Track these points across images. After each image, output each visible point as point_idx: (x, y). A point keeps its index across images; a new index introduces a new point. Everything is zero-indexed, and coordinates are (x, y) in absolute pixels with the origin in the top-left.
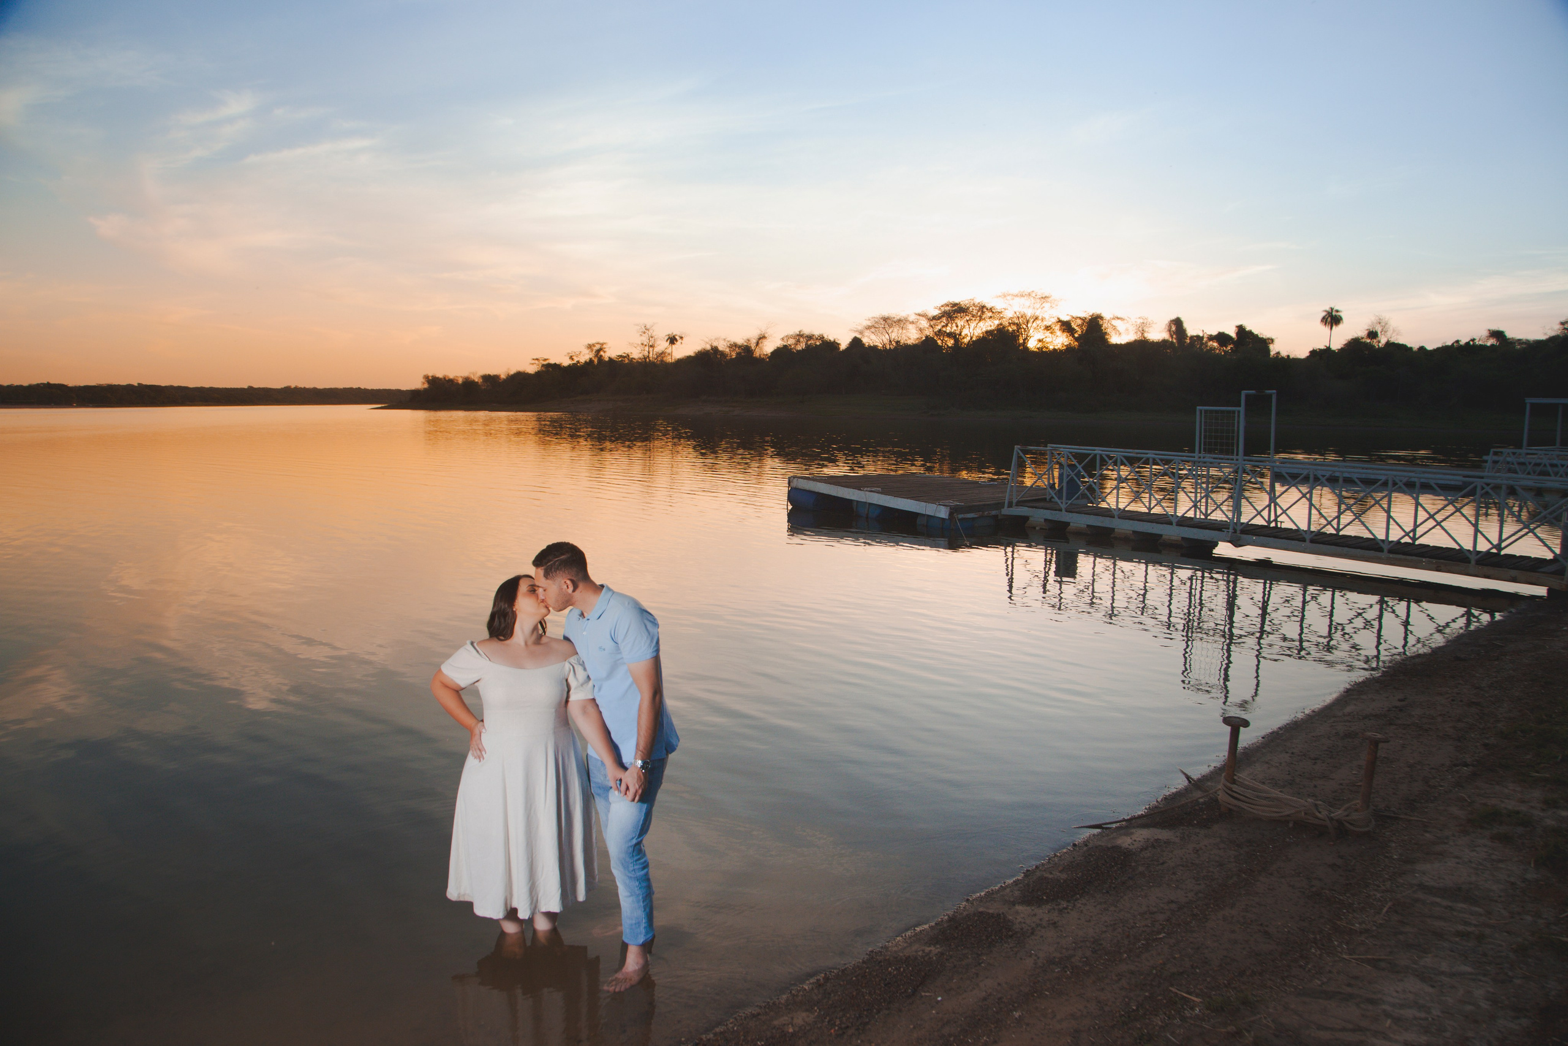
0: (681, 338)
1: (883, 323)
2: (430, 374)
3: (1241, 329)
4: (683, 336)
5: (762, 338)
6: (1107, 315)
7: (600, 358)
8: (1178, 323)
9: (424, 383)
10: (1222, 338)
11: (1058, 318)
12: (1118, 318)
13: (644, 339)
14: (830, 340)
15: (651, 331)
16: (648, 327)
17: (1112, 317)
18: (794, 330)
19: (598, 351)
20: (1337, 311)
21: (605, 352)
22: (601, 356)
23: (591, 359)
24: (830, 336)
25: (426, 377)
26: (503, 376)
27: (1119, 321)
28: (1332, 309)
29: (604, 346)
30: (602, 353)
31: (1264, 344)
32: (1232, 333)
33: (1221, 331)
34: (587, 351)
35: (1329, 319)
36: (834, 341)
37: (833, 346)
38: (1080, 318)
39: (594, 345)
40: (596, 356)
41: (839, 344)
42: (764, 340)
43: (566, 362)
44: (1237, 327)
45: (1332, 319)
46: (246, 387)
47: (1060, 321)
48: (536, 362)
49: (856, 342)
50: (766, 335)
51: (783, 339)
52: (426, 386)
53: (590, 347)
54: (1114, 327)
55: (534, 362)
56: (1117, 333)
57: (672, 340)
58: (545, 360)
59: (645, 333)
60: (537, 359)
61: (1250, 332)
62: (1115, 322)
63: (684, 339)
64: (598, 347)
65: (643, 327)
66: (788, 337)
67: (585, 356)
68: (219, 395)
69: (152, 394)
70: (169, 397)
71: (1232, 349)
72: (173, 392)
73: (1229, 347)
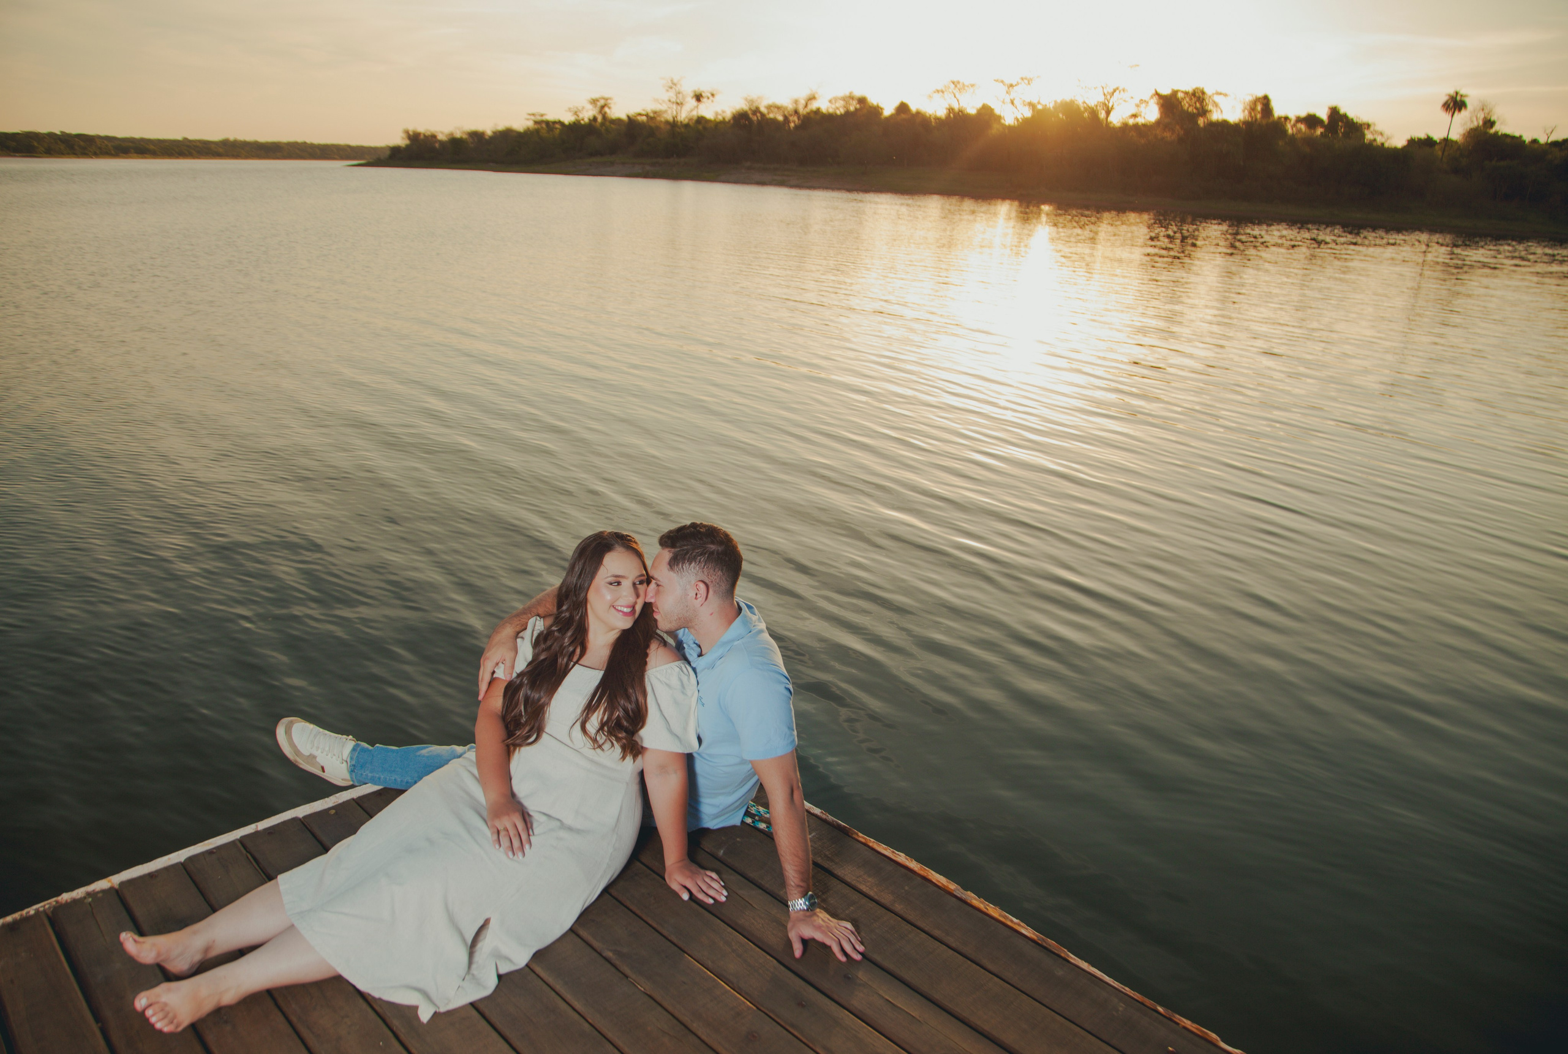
0: (713, 95)
1: (952, 86)
2: (412, 128)
3: (1334, 112)
4: (714, 93)
5: (812, 98)
6: (1209, 91)
7: (604, 116)
8: (1266, 101)
9: (403, 138)
10: (1311, 121)
11: (1156, 91)
12: (1221, 94)
13: (671, 95)
14: (873, 104)
15: (679, 86)
16: (675, 81)
17: (1215, 92)
18: (844, 92)
19: (603, 107)
20: (1461, 96)
21: (609, 108)
22: (605, 113)
23: (595, 119)
24: (873, 100)
25: (404, 132)
26: (489, 133)
27: (1222, 96)
28: (1457, 93)
29: (609, 101)
30: (606, 109)
31: (1355, 129)
32: (1323, 115)
33: (1312, 111)
34: (589, 107)
35: (1451, 105)
36: (878, 106)
37: (876, 111)
38: (1182, 92)
39: (597, 100)
40: (600, 112)
41: (881, 109)
42: (815, 100)
43: (568, 119)
44: (1330, 108)
45: (1455, 104)
47: (1157, 94)
48: (533, 118)
49: (903, 108)
50: (816, 96)
51: (830, 101)
52: (407, 142)
53: (594, 102)
54: (1216, 105)
55: (529, 117)
56: (1219, 111)
57: (698, 97)
58: (542, 115)
59: (671, 88)
60: (533, 115)
61: (1345, 116)
62: (1217, 98)
63: (716, 96)
64: (602, 102)
65: (670, 82)
66: (836, 99)
67: (588, 113)
68: (154, 146)
69: (82, 143)
70: (100, 148)
71: (1321, 133)
72: (103, 142)
73: (1319, 131)
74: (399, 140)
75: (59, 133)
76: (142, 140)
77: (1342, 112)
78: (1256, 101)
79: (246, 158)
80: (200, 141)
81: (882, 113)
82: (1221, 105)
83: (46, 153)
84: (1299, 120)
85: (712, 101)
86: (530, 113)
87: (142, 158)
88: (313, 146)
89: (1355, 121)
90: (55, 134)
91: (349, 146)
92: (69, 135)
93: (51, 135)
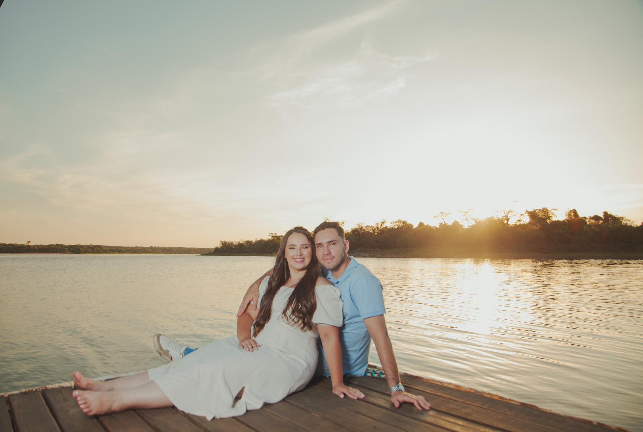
0: (343, 223)
1: (441, 214)
2: (223, 240)
3: (606, 214)
4: (344, 222)
5: (384, 222)
6: (549, 209)
8: (575, 212)
9: (220, 244)
10: (596, 218)
11: (527, 210)
12: (555, 210)
14: (409, 224)
17: (552, 209)
24: (409, 222)
25: (221, 242)
26: (254, 241)
31: (616, 220)
32: (602, 215)
33: (596, 214)
36: (411, 224)
37: (410, 226)
38: (538, 210)
41: (413, 225)
42: (384, 223)
44: (604, 212)
46: (134, 246)
47: (527, 211)
48: (271, 235)
49: (421, 224)
50: (385, 221)
51: (391, 223)
52: (222, 246)
55: (270, 235)
56: (555, 216)
58: (275, 234)
61: (611, 215)
62: (553, 211)
66: (394, 222)
68: (124, 249)
69: (98, 249)
70: (104, 250)
71: (602, 222)
72: (106, 248)
73: (601, 222)
74: (218, 245)
75: (90, 245)
76: (120, 247)
77: (609, 213)
78: (571, 211)
79: (159, 253)
80: (141, 247)
81: (413, 227)
82: (555, 214)
83: (84, 252)
84: (591, 218)
85: (343, 225)
86: (271, 233)
87: (119, 254)
88: (185, 249)
89: (616, 216)
90: (89, 246)
91: (199, 248)
92: (93, 246)
93: (87, 246)
